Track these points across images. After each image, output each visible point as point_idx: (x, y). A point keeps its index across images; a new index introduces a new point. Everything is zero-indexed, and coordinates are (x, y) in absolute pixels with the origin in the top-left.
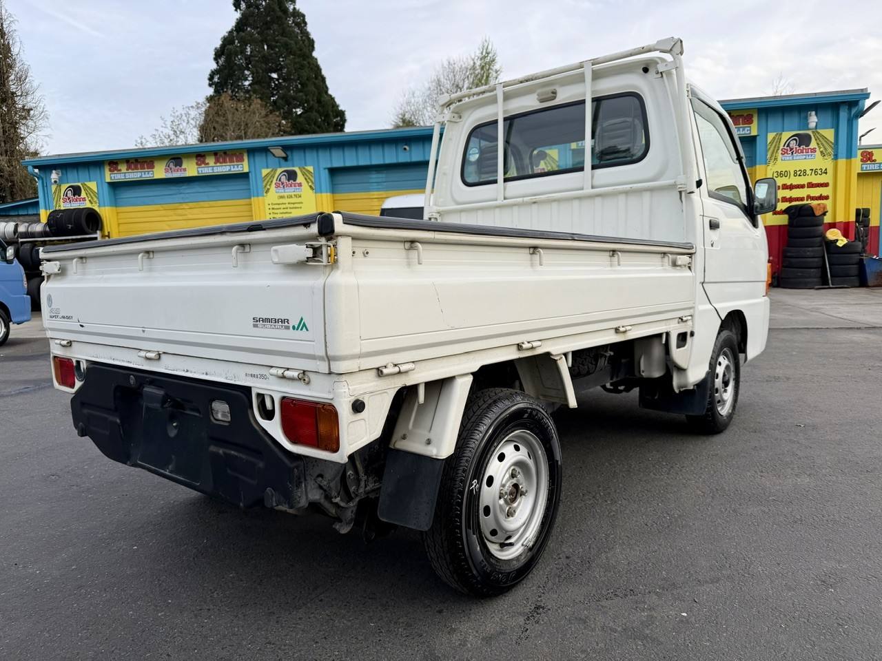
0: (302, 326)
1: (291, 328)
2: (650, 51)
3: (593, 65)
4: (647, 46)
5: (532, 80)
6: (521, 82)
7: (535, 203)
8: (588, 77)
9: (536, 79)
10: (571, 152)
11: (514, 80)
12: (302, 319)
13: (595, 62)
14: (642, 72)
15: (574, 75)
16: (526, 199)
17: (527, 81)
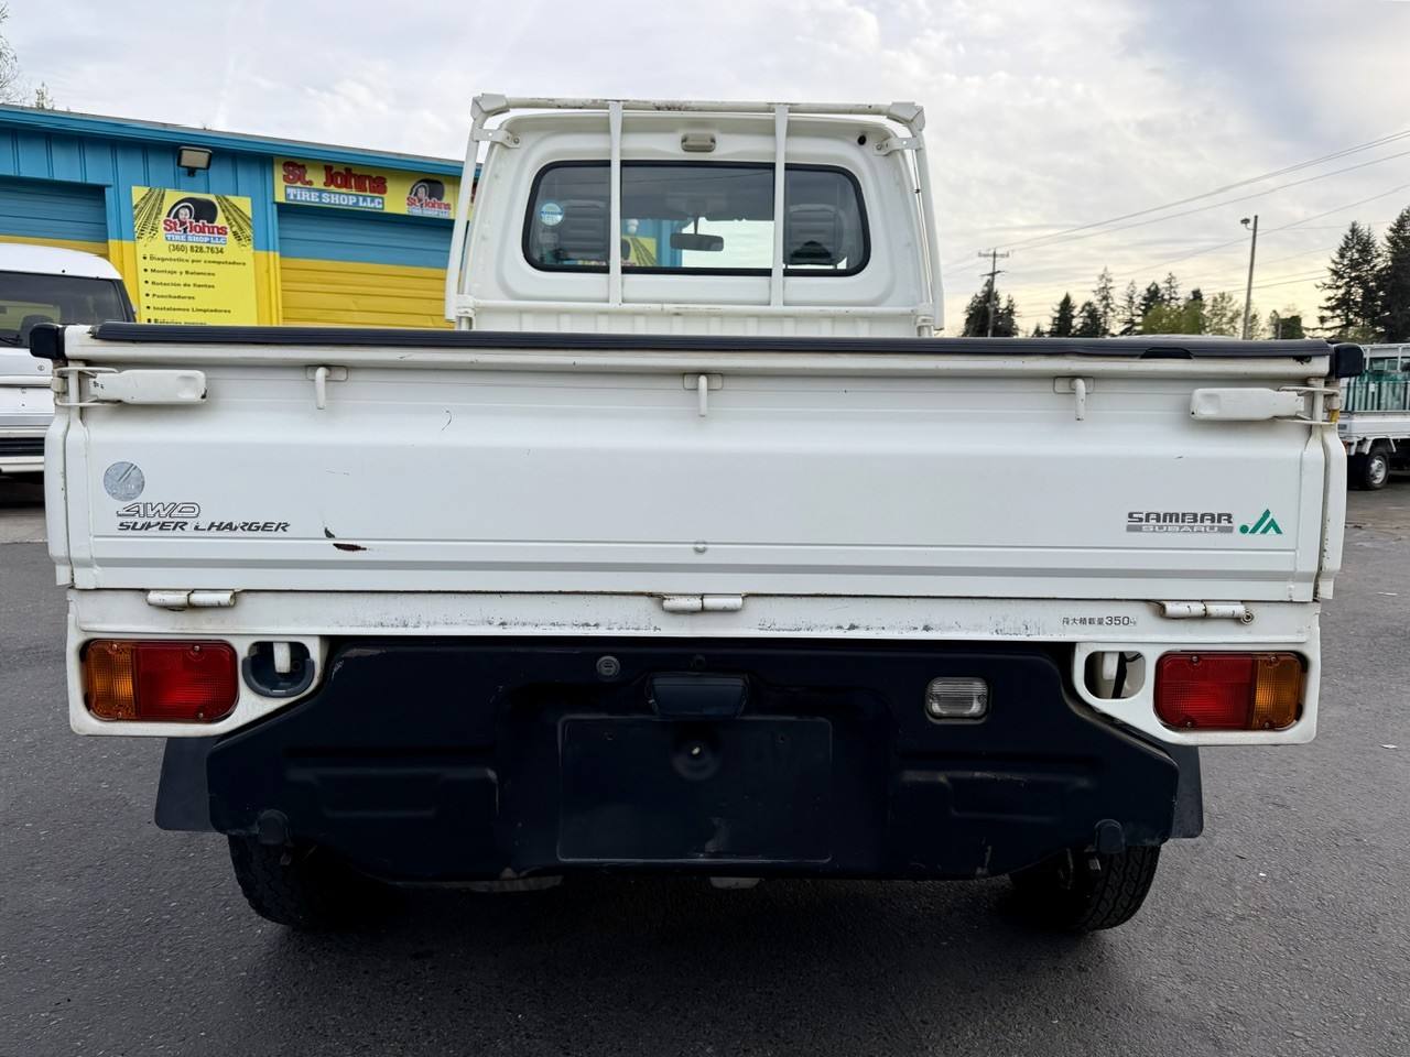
0: (1267, 523)
1: (1237, 530)
2: (879, 113)
3: (790, 112)
4: (877, 105)
5: (680, 109)
6: (658, 109)
7: (677, 314)
8: (781, 129)
9: (687, 109)
10: (275, 207)
11: (646, 102)
12: (1267, 513)
13: (793, 108)
14: (856, 141)
15: (758, 121)
16: (667, 306)
17: (669, 109)
